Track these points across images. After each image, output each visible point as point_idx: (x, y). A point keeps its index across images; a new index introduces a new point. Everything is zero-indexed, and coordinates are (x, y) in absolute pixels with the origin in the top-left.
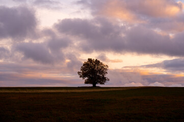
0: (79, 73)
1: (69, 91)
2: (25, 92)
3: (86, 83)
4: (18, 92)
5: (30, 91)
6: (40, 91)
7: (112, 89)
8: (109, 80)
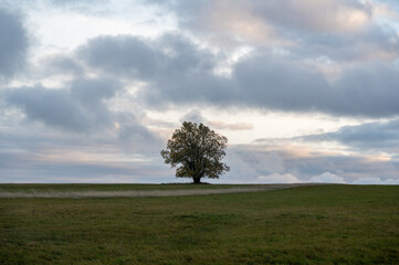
0: (163, 153)
1: (142, 193)
2: (47, 195)
3: (180, 175)
4: (31, 195)
5: (58, 194)
6: (78, 194)
7: (234, 190)
8: (228, 169)
